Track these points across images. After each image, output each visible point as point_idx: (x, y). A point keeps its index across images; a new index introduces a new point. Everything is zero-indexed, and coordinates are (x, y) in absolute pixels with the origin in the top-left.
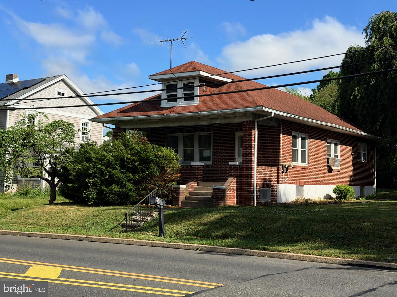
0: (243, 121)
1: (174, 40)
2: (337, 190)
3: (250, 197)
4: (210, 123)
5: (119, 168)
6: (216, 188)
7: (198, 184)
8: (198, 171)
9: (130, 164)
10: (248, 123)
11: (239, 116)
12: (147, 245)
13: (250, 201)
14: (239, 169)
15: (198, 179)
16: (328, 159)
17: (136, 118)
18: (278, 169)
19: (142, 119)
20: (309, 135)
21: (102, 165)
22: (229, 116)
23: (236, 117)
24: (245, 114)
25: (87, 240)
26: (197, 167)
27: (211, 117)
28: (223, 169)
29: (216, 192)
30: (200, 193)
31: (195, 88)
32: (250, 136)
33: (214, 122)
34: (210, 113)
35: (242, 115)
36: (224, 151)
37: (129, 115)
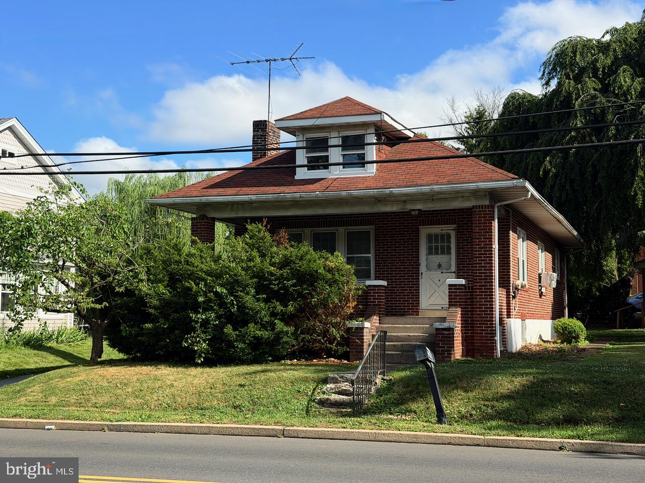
0: (473, 206)
1: (275, 60)
2: (561, 327)
3: (491, 343)
4: (401, 209)
5: (253, 291)
6: (442, 327)
7: (380, 320)
8: (380, 296)
9: (274, 285)
10: (482, 208)
11: (462, 197)
12: (438, 442)
13: (491, 350)
14: (465, 292)
15: (380, 311)
16: (540, 278)
17: (253, 197)
18: (507, 292)
19: (266, 200)
20: (527, 234)
21: (222, 286)
22: (442, 196)
23: (456, 198)
24: (476, 193)
25: (284, 434)
26: (378, 290)
27: (404, 198)
28: (397, 293)
29: (444, 334)
30: (394, 336)
31: (368, 148)
32: (487, 232)
33: (410, 207)
34: (416, 190)
35: (468, 194)
36: (399, 260)
37: (233, 192)
